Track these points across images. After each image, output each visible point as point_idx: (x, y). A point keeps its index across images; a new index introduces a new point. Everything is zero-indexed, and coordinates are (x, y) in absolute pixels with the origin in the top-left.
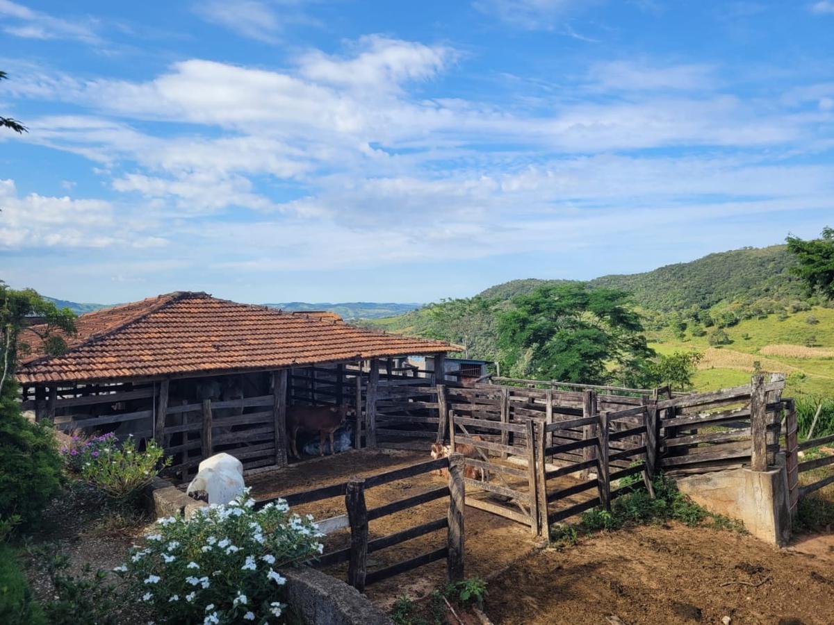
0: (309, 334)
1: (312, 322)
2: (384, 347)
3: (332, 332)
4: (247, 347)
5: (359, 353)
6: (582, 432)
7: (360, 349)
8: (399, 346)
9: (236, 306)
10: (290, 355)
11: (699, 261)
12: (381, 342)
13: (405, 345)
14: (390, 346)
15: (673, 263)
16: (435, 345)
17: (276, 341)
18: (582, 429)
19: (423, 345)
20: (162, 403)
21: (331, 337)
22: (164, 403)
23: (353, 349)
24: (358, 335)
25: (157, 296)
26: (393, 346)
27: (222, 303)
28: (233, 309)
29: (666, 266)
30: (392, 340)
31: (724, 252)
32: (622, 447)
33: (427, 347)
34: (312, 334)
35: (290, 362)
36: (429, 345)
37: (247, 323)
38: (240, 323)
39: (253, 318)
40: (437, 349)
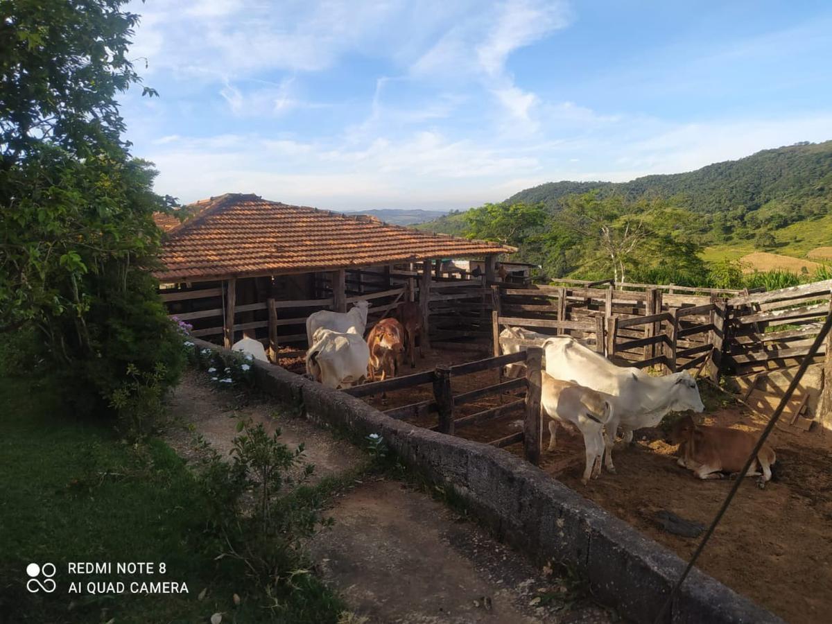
0: (361, 236)
1: (362, 224)
2: (437, 248)
3: (383, 234)
4: (304, 248)
5: (413, 254)
6: (644, 331)
7: (414, 250)
8: (451, 247)
9: (287, 207)
10: (347, 256)
11: (748, 158)
12: (433, 244)
13: (457, 247)
14: (442, 248)
15: (720, 162)
16: (486, 246)
17: (332, 242)
18: (644, 328)
19: (474, 246)
20: (230, 302)
21: (383, 239)
22: (232, 301)
23: (407, 251)
24: (409, 237)
25: (209, 198)
26: (446, 248)
27: (272, 205)
28: (284, 211)
29: (713, 164)
30: (444, 241)
31: (777, 148)
32: (687, 346)
33: (480, 248)
34: (364, 235)
35: (347, 262)
36: (481, 246)
37: (300, 224)
38: (293, 224)
39: (305, 220)
40: (489, 250)
